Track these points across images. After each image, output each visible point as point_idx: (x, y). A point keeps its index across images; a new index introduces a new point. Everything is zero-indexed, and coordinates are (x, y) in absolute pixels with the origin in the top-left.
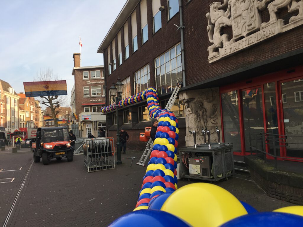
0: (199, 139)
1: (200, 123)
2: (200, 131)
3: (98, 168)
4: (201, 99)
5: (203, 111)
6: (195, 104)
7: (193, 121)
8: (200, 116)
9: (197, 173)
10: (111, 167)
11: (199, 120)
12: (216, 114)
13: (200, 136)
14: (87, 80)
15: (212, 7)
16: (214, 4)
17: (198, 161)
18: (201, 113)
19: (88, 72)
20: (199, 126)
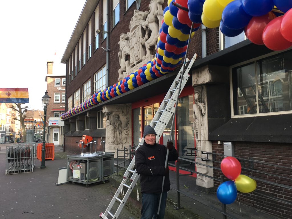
0: (115, 148)
1: (116, 134)
2: (116, 140)
3: (16, 172)
4: (118, 113)
5: (119, 123)
6: (114, 117)
7: (110, 132)
8: (117, 128)
9: (77, 178)
10: (29, 171)
11: (115, 131)
12: (128, 126)
13: (115, 145)
14: (59, 87)
15: (121, 37)
16: (122, 35)
17: (79, 167)
18: (117, 125)
19: (60, 79)
20: (115, 136)
